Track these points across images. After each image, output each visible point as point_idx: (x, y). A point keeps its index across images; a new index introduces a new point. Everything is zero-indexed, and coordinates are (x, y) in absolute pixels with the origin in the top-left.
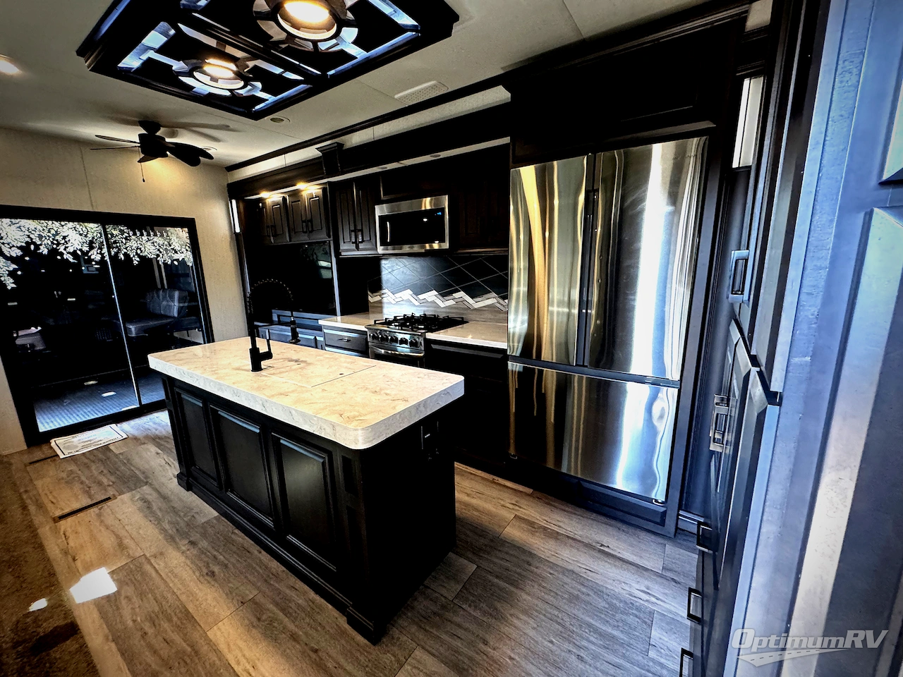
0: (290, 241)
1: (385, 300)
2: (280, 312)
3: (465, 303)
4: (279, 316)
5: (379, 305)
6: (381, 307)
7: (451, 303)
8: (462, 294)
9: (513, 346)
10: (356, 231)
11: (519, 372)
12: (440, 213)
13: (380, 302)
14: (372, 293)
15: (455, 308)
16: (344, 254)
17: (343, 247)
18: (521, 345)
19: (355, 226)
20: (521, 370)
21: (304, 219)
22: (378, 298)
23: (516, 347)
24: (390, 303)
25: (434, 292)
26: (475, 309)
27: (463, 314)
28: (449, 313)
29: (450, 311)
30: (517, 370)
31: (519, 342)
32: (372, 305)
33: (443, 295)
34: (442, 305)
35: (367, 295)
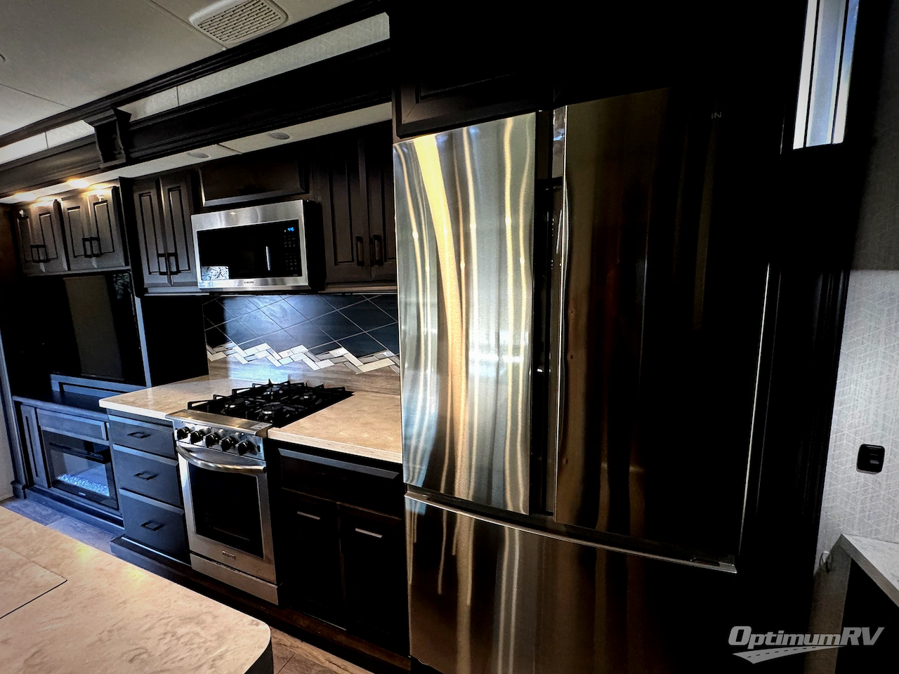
0: (69, 269)
1: (230, 358)
2: (63, 379)
3: (347, 363)
4: (61, 385)
5: (223, 366)
6: (227, 369)
7: (327, 364)
8: (342, 351)
9: (414, 468)
10: (167, 256)
11: (419, 516)
12: (292, 229)
13: (224, 361)
14: (213, 346)
15: (333, 372)
16: (153, 292)
17: (148, 280)
18: (424, 468)
19: (166, 247)
20: (423, 512)
21: (87, 236)
22: (221, 356)
23: (417, 471)
24: (238, 363)
25: (302, 349)
26: (364, 375)
27: (345, 381)
28: (326, 378)
29: (327, 375)
30: (417, 511)
31: (421, 464)
32: (213, 365)
33: (316, 352)
34: (314, 367)
35: (205, 350)
